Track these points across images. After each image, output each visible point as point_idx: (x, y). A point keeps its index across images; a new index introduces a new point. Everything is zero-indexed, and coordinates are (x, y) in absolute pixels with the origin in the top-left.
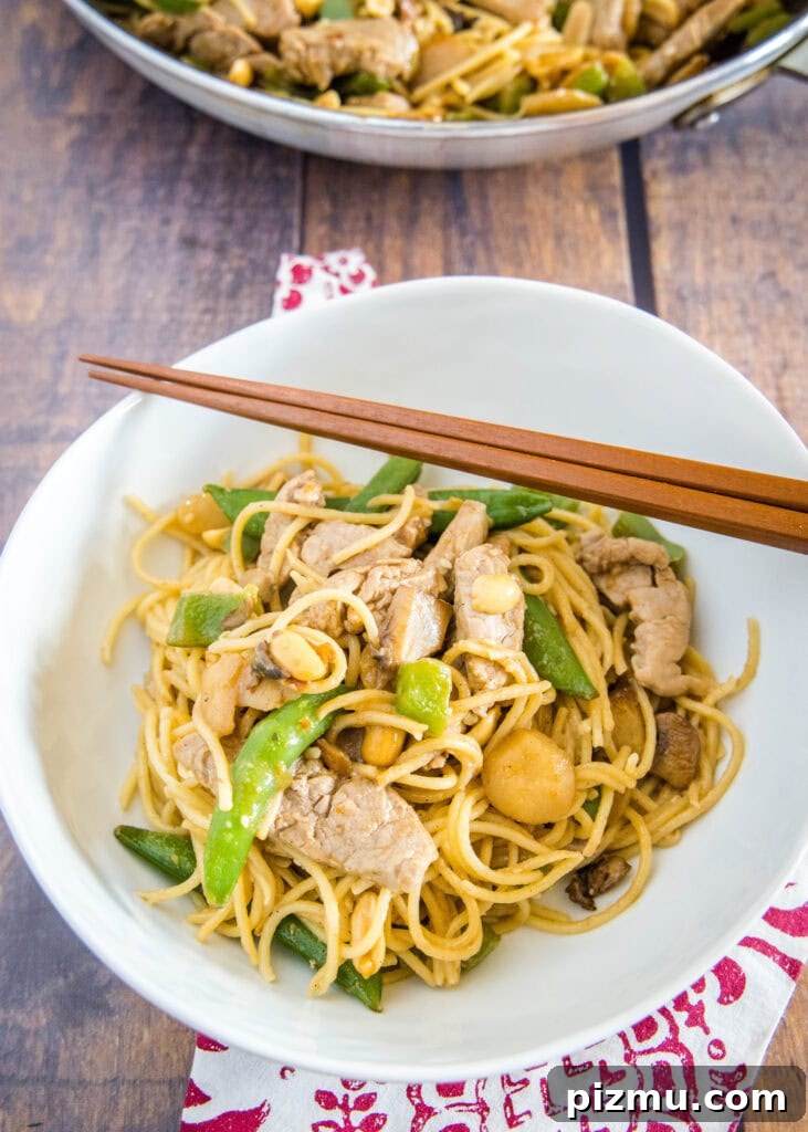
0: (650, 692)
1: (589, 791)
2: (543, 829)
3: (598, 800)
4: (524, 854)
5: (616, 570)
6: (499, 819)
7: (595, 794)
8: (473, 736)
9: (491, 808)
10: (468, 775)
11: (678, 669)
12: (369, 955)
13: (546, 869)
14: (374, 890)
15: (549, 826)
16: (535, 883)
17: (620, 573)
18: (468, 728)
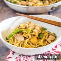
11: (51, 41)
16: (31, 47)
18: (31, 36)
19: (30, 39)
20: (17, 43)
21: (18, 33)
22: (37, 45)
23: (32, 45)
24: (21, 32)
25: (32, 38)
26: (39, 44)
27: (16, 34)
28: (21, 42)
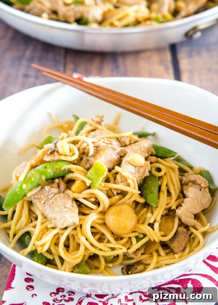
0: (180, 220)
1: (140, 233)
2: (118, 238)
3: (142, 239)
4: (109, 242)
5: (190, 184)
6: (105, 228)
7: (142, 236)
8: (109, 200)
9: (105, 224)
10: (101, 209)
11: (193, 217)
12: (43, 246)
13: (113, 249)
14: (54, 228)
15: (122, 239)
16: (108, 252)
17: (191, 185)
18: (109, 197)
19: (103, 213)
20: (47, 229)
21: (51, 180)
22: (134, 240)
23: (114, 244)
24: (63, 177)
25: (110, 206)
26: (145, 235)
27: (38, 185)
28: (66, 228)
